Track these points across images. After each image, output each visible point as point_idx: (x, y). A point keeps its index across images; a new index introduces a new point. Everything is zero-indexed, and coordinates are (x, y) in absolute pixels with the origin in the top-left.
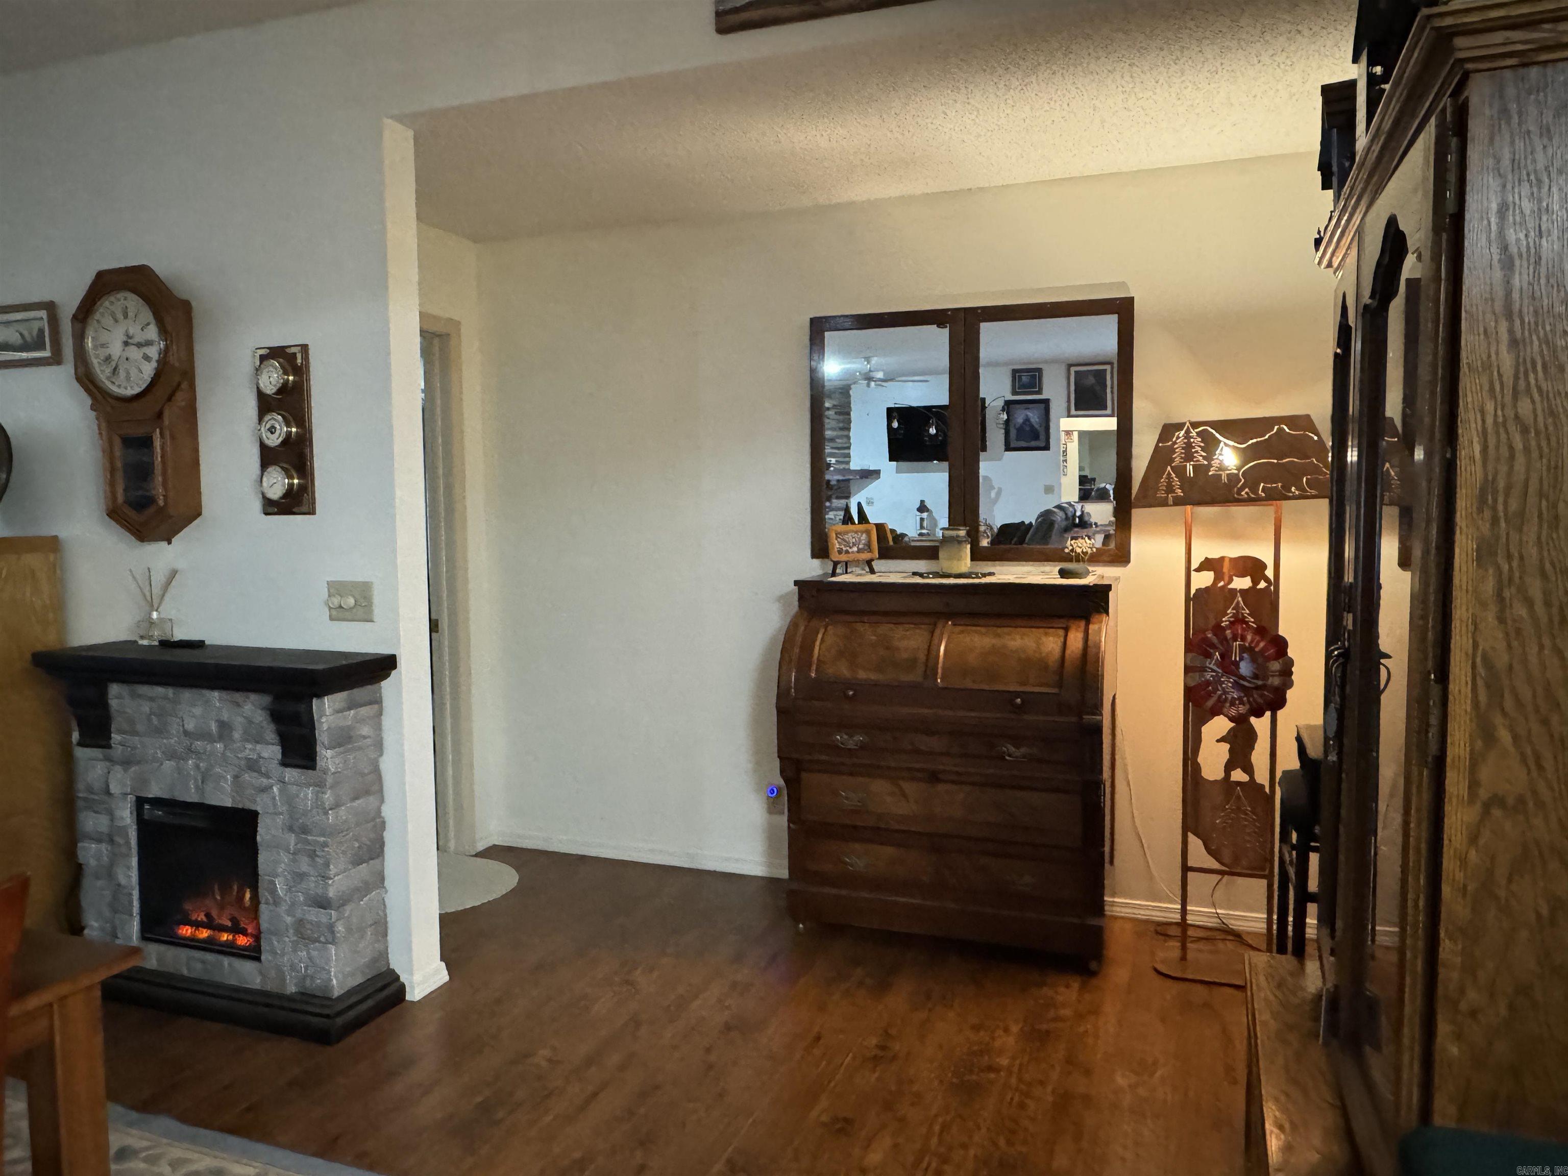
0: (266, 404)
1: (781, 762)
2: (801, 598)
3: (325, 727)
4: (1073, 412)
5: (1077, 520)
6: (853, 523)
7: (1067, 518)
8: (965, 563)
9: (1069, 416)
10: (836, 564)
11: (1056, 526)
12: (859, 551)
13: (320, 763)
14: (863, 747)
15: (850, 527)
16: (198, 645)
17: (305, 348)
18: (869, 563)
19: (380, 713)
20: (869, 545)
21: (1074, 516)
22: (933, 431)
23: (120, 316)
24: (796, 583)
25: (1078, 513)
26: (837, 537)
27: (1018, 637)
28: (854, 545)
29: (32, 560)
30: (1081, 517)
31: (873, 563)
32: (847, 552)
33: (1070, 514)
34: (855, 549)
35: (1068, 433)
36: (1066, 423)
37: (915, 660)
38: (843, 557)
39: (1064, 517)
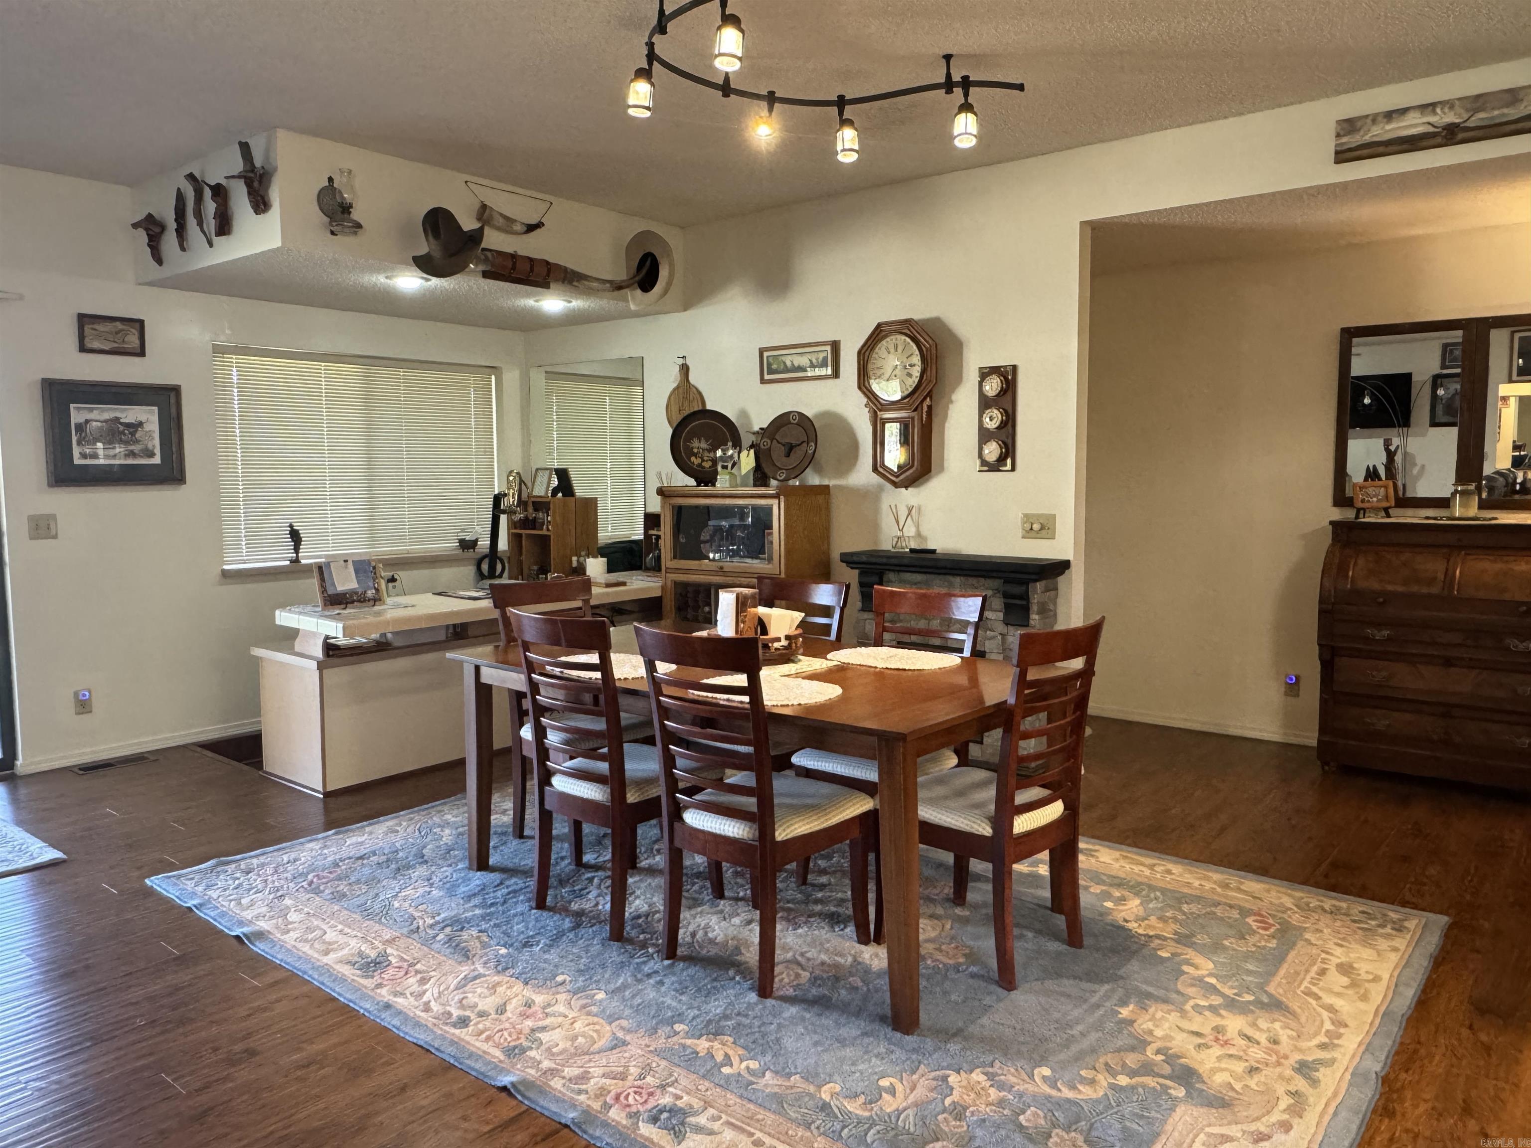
0: (985, 403)
1: (1320, 650)
2: (1334, 533)
3: (1036, 601)
4: (1515, 377)
5: (1518, 487)
6: (1380, 479)
7: (1507, 485)
8: (1473, 510)
9: (1511, 381)
10: (1359, 510)
11: (1496, 492)
12: (1378, 501)
13: (1032, 622)
14: (1389, 639)
15: (1377, 483)
16: (933, 552)
17: (1015, 367)
18: (1386, 510)
19: (1057, 596)
20: (1387, 497)
21: (1515, 482)
22: (1367, 401)
23: (892, 350)
24: (1331, 523)
25: (1519, 480)
26: (1361, 491)
27: (1523, 563)
28: (1374, 496)
29: (821, 499)
30: (1522, 484)
31: (1390, 510)
32: (1369, 501)
33: (1510, 480)
34: (1375, 499)
35: (1505, 399)
36: (1504, 389)
37: (1435, 579)
38: (1366, 505)
39: (1504, 483)
